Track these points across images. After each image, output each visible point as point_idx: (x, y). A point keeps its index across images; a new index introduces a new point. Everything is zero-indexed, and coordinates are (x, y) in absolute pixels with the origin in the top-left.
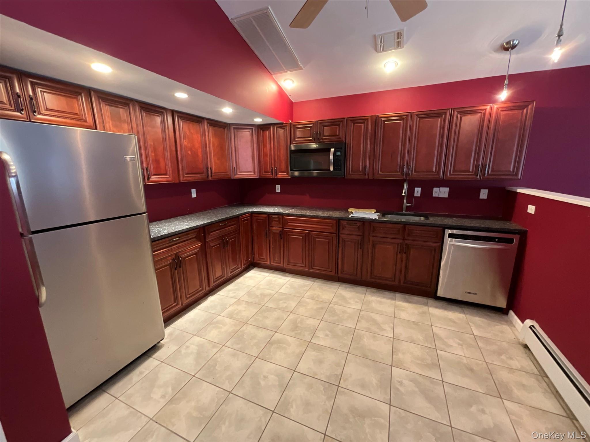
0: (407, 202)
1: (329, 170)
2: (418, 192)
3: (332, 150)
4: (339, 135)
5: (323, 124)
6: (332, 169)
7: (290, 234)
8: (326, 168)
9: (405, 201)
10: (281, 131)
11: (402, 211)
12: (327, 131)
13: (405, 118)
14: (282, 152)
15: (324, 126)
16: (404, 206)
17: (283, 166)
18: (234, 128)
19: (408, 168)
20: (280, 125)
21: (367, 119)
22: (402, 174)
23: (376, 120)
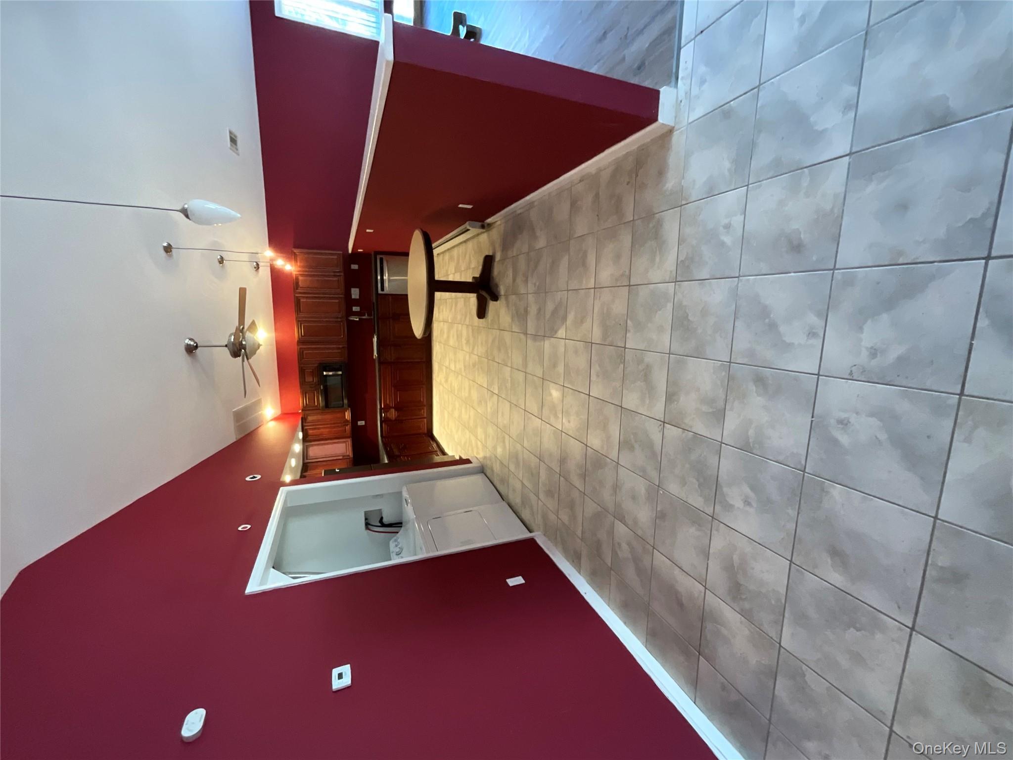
0: (364, 315)
1: (341, 375)
2: (356, 309)
3: (325, 373)
4: (313, 369)
5: (303, 383)
6: (340, 373)
7: (396, 402)
8: (340, 377)
9: (364, 317)
10: (310, 418)
11: (372, 319)
12: (309, 379)
13: (300, 322)
14: (328, 417)
15: (305, 381)
16: (369, 318)
17: (339, 415)
18: (307, 459)
19: (337, 318)
20: (304, 420)
21: (300, 349)
22: (341, 321)
23: (300, 342)
